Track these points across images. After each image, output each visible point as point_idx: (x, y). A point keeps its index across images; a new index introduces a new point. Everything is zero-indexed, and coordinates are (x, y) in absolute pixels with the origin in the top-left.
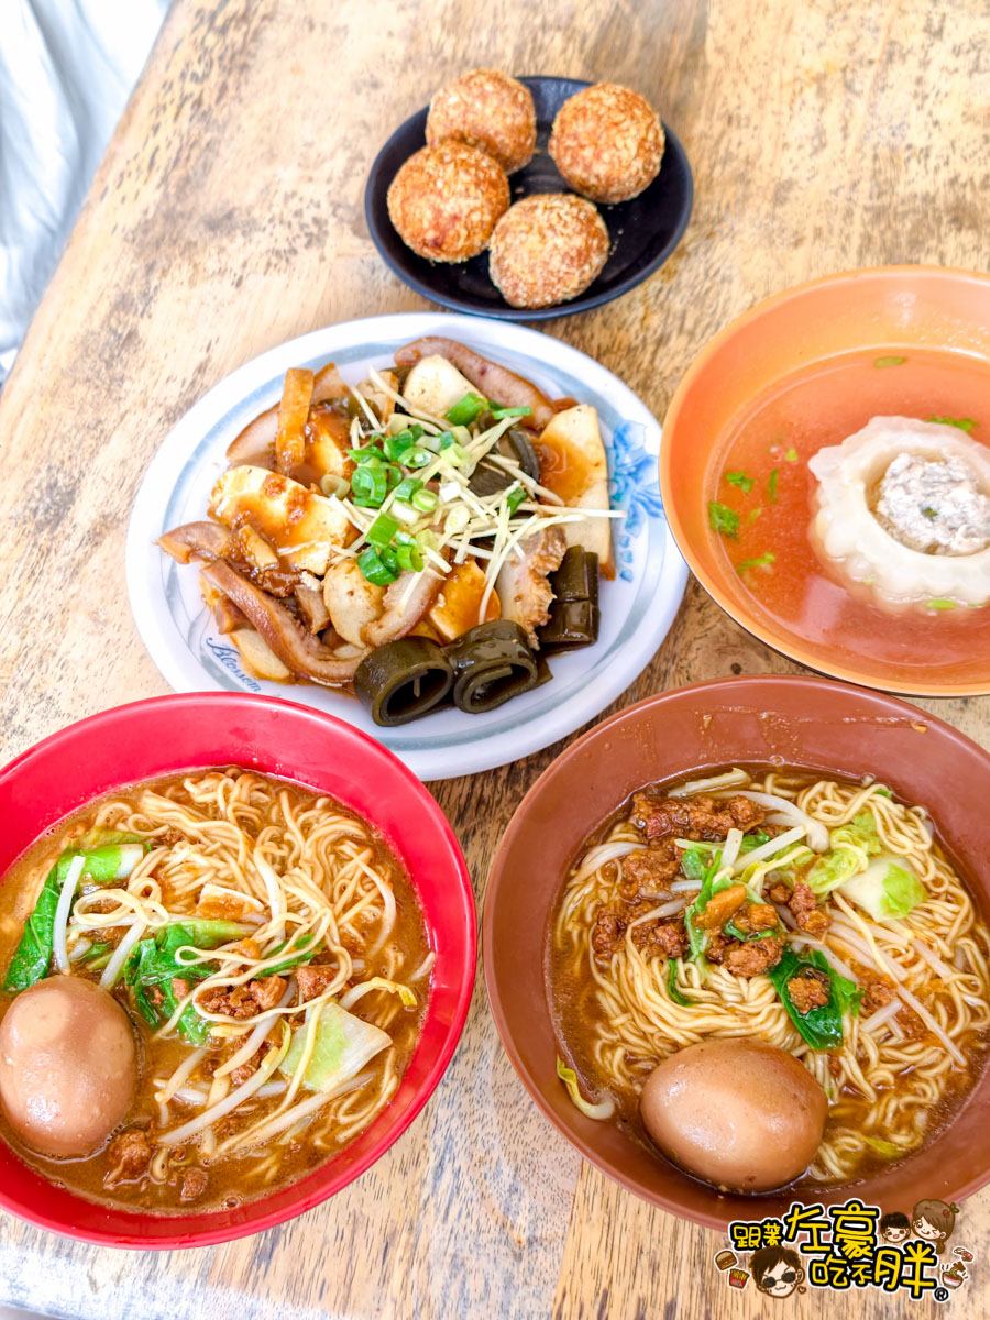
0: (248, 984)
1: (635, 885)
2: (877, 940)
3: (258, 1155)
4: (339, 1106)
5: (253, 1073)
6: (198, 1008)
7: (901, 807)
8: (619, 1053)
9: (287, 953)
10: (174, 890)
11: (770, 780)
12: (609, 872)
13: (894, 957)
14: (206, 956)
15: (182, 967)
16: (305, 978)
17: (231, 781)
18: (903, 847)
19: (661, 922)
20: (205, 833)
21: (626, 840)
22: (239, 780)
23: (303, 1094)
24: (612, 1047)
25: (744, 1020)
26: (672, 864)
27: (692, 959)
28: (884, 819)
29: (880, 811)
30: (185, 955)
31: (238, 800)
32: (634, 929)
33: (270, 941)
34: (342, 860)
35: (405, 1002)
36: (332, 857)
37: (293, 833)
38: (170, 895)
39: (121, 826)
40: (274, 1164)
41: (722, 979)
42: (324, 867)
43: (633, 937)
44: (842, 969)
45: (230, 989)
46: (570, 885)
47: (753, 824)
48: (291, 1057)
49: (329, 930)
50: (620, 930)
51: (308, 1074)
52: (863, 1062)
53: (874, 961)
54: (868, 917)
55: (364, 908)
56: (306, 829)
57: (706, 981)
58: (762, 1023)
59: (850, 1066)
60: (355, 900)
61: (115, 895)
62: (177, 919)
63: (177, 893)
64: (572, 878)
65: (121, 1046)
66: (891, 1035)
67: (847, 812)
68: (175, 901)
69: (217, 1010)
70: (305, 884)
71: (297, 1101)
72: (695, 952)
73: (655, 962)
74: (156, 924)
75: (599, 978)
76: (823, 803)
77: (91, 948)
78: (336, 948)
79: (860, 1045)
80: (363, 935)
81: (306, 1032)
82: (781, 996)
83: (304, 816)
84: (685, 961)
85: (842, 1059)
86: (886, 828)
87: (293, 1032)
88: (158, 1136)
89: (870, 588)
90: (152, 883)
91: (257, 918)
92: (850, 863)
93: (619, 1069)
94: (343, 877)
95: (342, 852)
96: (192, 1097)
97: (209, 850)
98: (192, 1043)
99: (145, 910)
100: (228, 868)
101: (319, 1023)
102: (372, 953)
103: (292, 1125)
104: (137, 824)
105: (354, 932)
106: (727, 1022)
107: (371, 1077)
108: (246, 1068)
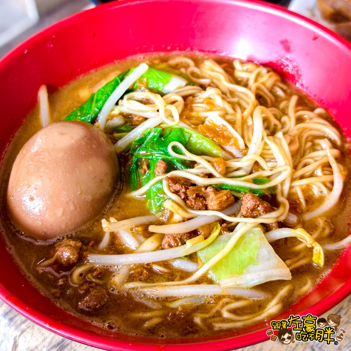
0: (206, 187)
3: (150, 304)
4: (227, 303)
5: (178, 245)
6: (165, 183)
9: (247, 181)
10: (192, 110)
14: (190, 157)
15: (169, 156)
16: (248, 202)
23: (205, 280)
30: (175, 149)
33: (238, 169)
34: (315, 148)
35: (314, 258)
36: (309, 143)
37: (289, 118)
38: (187, 112)
40: (157, 317)
42: (300, 146)
45: (194, 185)
48: (211, 250)
49: (282, 183)
51: (215, 268)
55: (316, 183)
60: (312, 175)
62: (183, 125)
63: (193, 114)
65: (102, 181)
68: (188, 118)
69: (176, 192)
71: (198, 282)
74: (169, 123)
77: (122, 125)
78: (281, 199)
80: (306, 201)
81: (229, 238)
87: (220, 234)
88: (91, 252)
90: (180, 99)
91: (236, 152)
94: (312, 158)
95: (319, 145)
98: (150, 209)
99: (166, 111)
102: (307, 217)
103: (185, 297)
104: (192, 72)
105: (300, 195)
107: (260, 296)
108: (174, 239)
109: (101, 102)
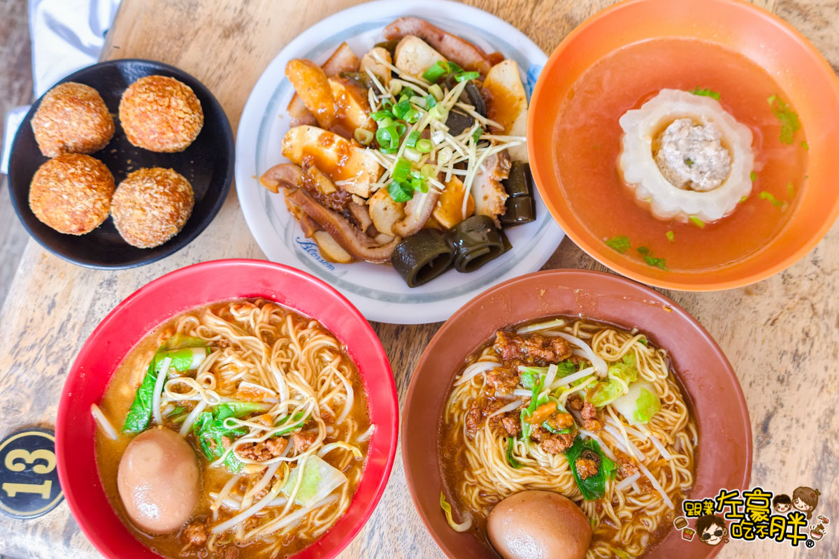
0: (266, 441)
1: (493, 390)
2: (629, 435)
3: (268, 541)
4: (315, 515)
5: (266, 494)
6: (236, 455)
7: (652, 350)
8: (477, 491)
9: (289, 424)
10: (223, 380)
11: (576, 325)
12: (479, 380)
13: (638, 446)
14: (241, 423)
15: (227, 430)
16: (298, 441)
17: (257, 310)
18: (651, 378)
19: (507, 414)
20: (243, 343)
21: (490, 360)
22: (263, 309)
23: (296, 507)
24: (474, 486)
25: (549, 480)
26: (515, 378)
27: (522, 439)
28: (641, 358)
29: (639, 353)
30: (229, 423)
31: (262, 322)
32: (491, 419)
33: (279, 415)
34: (323, 363)
35: (355, 456)
36: (317, 360)
37: (294, 344)
38: (221, 384)
39: (192, 333)
40: (277, 547)
41: (537, 452)
42: (312, 368)
43: (490, 423)
44: (608, 452)
45: (255, 444)
46: (455, 385)
47: (565, 357)
48: (289, 486)
49: (314, 409)
50: (482, 418)
51: (297, 496)
52: (615, 505)
53: (626, 448)
54: (626, 422)
55: (335, 396)
56: (302, 341)
57: (529, 453)
58: (560, 482)
59: (608, 507)
60: (329, 391)
61: (189, 382)
62: (225, 400)
63: (226, 382)
64: (456, 381)
65: (191, 475)
66: (632, 489)
67: (620, 353)
68: (224, 388)
69: (247, 456)
70: (300, 382)
71: (291, 511)
72: (524, 434)
73: (501, 439)
74: (212, 403)
75: (468, 444)
76: (607, 345)
77: (175, 410)
78: (318, 419)
79: (615, 494)
80: (334, 410)
81: (298, 470)
82: (572, 467)
83: (302, 333)
84: (518, 439)
85: (604, 504)
86: (642, 363)
87: (290, 471)
88: (212, 527)
89: (648, 205)
90: (211, 376)
91: (271, 400)
92: (618, 390)
93: (476, 500)
94: (323, 375)
95: (323, 358)
96: (232, 505)
97: (244, 356)
98: (233, 472)
99: (206, 395)
100: (256, 368)
101: (305, 467)
102: (339, 423)
103: (288, 525)
104: (202, 332)
105: (329, 409)
106: (539, 480)
107: (334, 497)
108: (263, 491)
109: (149, 402)
